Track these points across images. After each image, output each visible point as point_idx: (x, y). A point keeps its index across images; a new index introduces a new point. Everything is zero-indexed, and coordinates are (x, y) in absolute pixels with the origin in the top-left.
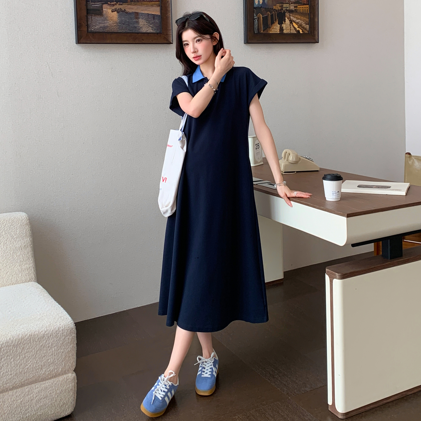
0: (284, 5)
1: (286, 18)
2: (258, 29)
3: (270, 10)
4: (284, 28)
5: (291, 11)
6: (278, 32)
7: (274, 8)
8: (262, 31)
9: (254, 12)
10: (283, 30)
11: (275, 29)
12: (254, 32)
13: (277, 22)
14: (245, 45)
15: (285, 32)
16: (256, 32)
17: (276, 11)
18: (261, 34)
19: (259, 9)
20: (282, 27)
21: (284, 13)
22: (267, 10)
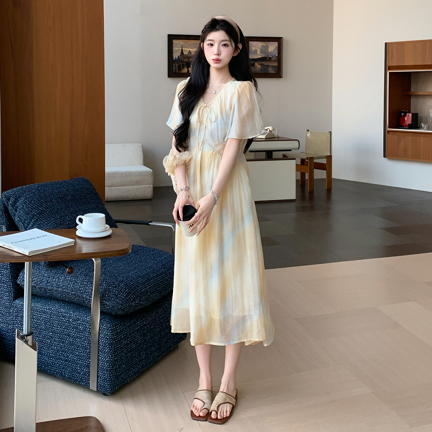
0: (190, 59)
1: (191, 66)
2: (175, 71)
3: (182, 61)
6: (186, 72)
7: (184, 60)
8: (177, 72)
9: (173, 62)
11: (185, 70)
12: (173, 72)
13: (186, 67)
14: (169, 79)
16: (174, 72)
17: (186, 62)
18: (177, 73)
19: (176, 61)
20: (189, 70)
21: (190, 63)
22: (180, 61)
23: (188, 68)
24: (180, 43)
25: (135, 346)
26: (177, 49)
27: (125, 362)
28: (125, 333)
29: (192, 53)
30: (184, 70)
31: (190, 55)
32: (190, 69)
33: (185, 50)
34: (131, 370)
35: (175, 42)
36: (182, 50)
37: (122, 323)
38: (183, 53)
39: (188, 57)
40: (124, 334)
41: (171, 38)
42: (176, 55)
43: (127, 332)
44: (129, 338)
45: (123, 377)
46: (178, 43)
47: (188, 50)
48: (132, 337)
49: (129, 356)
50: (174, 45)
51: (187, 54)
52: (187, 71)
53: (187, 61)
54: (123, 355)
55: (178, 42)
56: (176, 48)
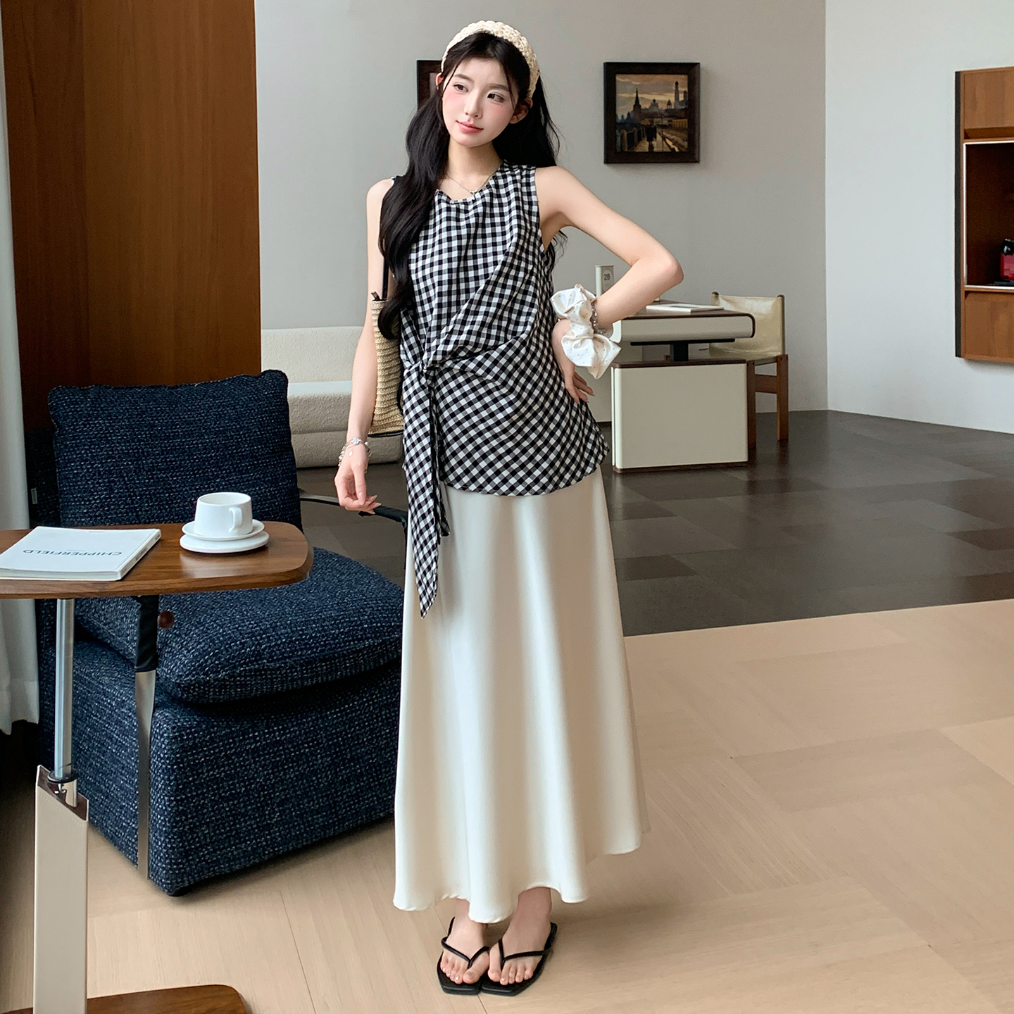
0: (655, 120)
1: (658, 135)
2: (622, 147)
3: (637, 125)
4: (655, 145)
5: (664, 127)
6: (647, 150)
7: (642, 123)
8: (626, 150)
9: (616, 128)
10: (653, 148)
11: (644, 146)
12: (616, 149)
13: (646, 138)
14: (606, 167)
15: (655, 150)
16: (618, 150)
17: (645, 126)
18: (625, 152)
19: (623, 124)
20: (652, 145)
21: (655, 128)
22: (633, 125)
23: (650, 140)
24: (633, 82)
25: (244, 789)
26: (627, 95)
27: (212, 822)
28: (209, 750)
29: (660, 106)
30: (642, 145)
31: (655, 110)
32: (654, 143)
33: (642, 98)
34: (233, 845)
35: (619, 78)
36: (637, 98)
37: (204, 726)
38: (640, 106)
39: (652, 116)
40: (207, 753)
41: (613, 71)
42: (623, 111)
43: (217, 750)
44: (223, 766)
45: (204, 856)
46: (628, 83)
47: (651, 97)
48: (233, 763)
49: (223, 807)
50: (619, 87)
51: (648, 107)
52: (649, 149)
53: (649, 124)
54: (204, 803)
55: (627, 80)
56: (624, 95)
